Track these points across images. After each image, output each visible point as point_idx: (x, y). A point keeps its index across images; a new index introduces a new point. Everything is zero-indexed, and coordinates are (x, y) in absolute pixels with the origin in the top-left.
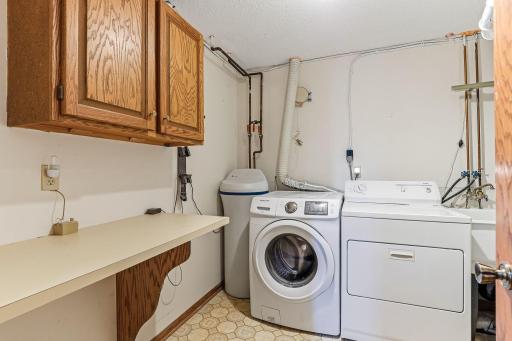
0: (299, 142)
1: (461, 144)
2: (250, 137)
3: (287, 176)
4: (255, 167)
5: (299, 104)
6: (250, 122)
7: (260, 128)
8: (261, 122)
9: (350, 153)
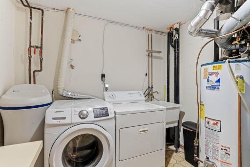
0: (72, 67)
1: (146, 75)
2: (30, 58)
3: (64, 90)
4: (34, 83)
5: (73, 41)
6: (31, 46)
7: (41, 53)
8: (41, 48)
9: (103, 76)
